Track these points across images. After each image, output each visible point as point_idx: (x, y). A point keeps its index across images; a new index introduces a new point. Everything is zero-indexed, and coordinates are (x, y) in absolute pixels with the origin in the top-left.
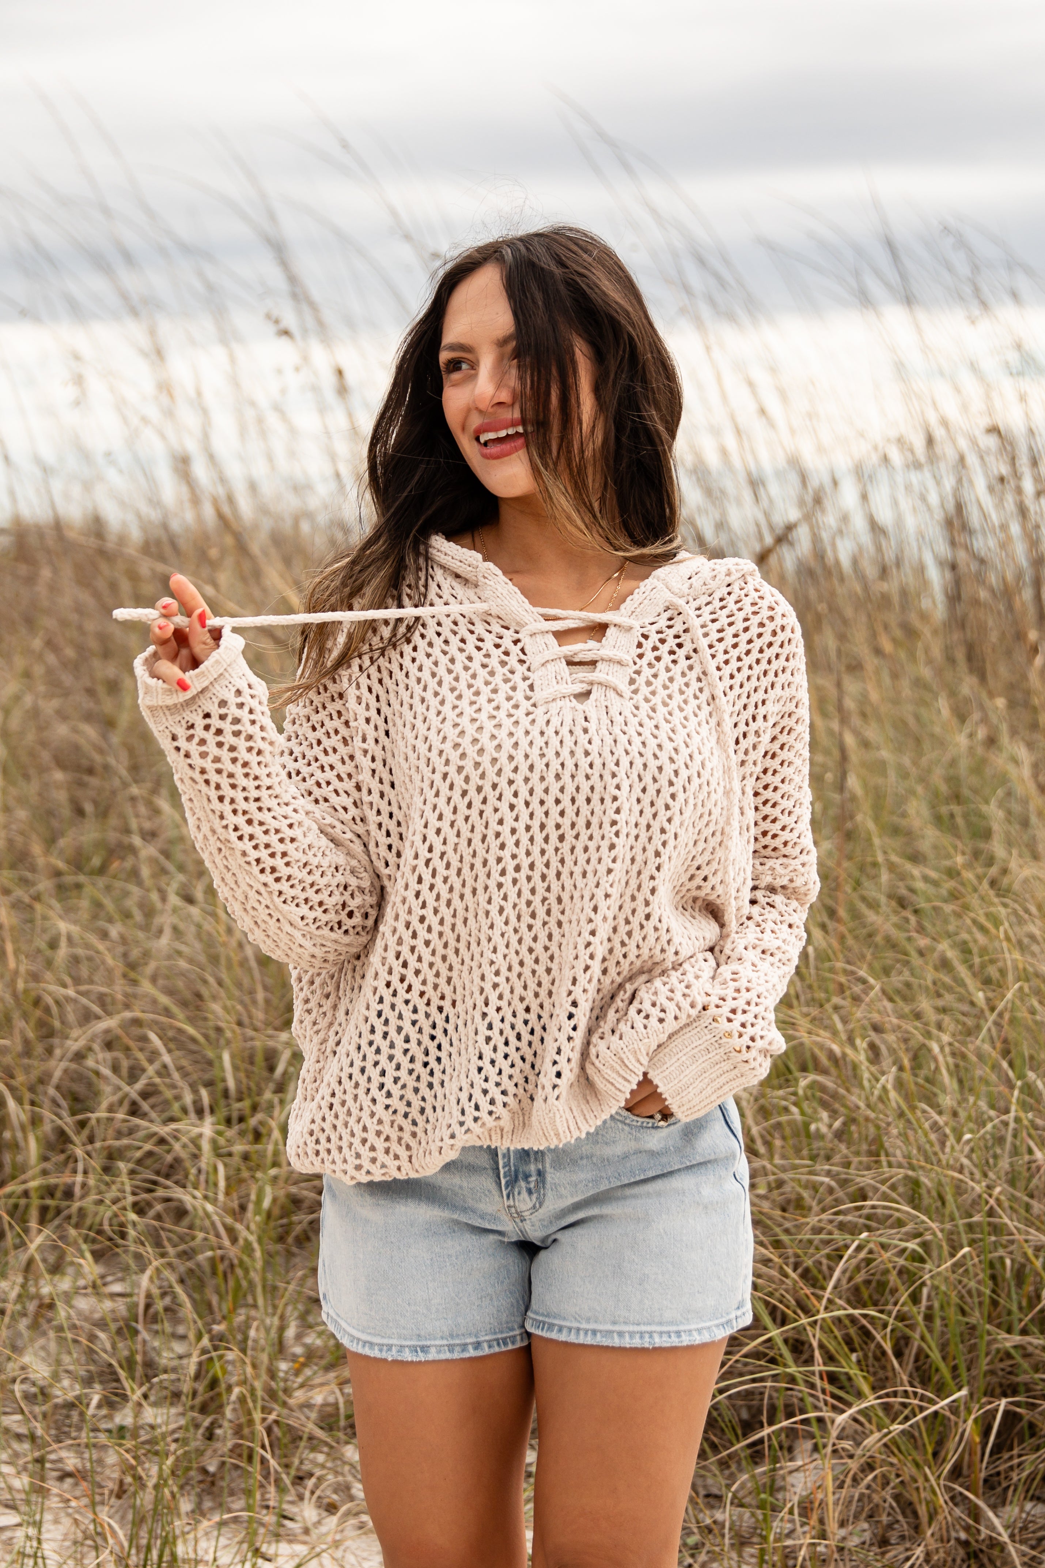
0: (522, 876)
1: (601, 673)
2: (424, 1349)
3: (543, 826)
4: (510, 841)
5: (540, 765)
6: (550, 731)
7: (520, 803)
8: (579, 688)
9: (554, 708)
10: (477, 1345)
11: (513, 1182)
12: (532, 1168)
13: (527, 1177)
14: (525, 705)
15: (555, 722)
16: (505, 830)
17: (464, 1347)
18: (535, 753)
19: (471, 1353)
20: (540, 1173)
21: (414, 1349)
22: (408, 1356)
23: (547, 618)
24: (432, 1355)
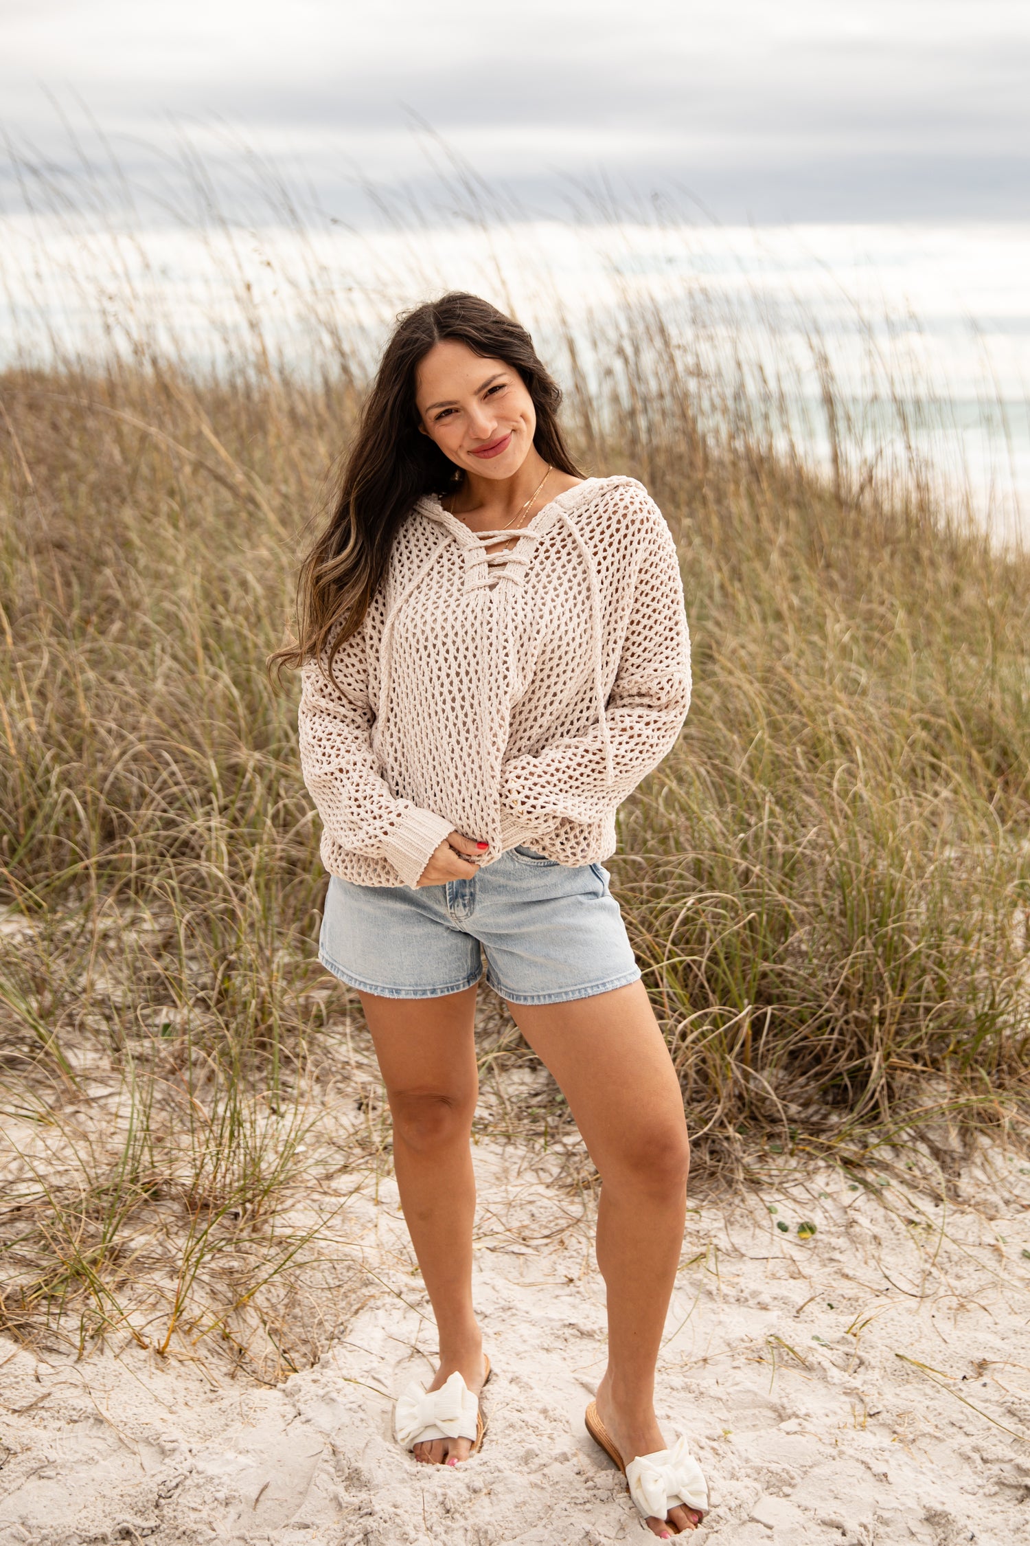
0: (457, 705)
1: (506, 572)
2: (398, 991)
3: (467, 673)
4: (446, 682)
5: (461, 633)
6: (468, 611)
7: (451, 657)
8: (490, 581)
9: (473, 595)
10: (433, 991)
11: (454, 899)
12: (467, 891)
13: (463, 896)
14: (457, 594)
15: (472, 604)
16: (443, 674)
17: (424, 992)
18: (458, 625)
19: (429, 996)
20: (472, 895)
21: (391, 991)
22: (387, 995)
23: (482, 539)
24: (403, 996)
